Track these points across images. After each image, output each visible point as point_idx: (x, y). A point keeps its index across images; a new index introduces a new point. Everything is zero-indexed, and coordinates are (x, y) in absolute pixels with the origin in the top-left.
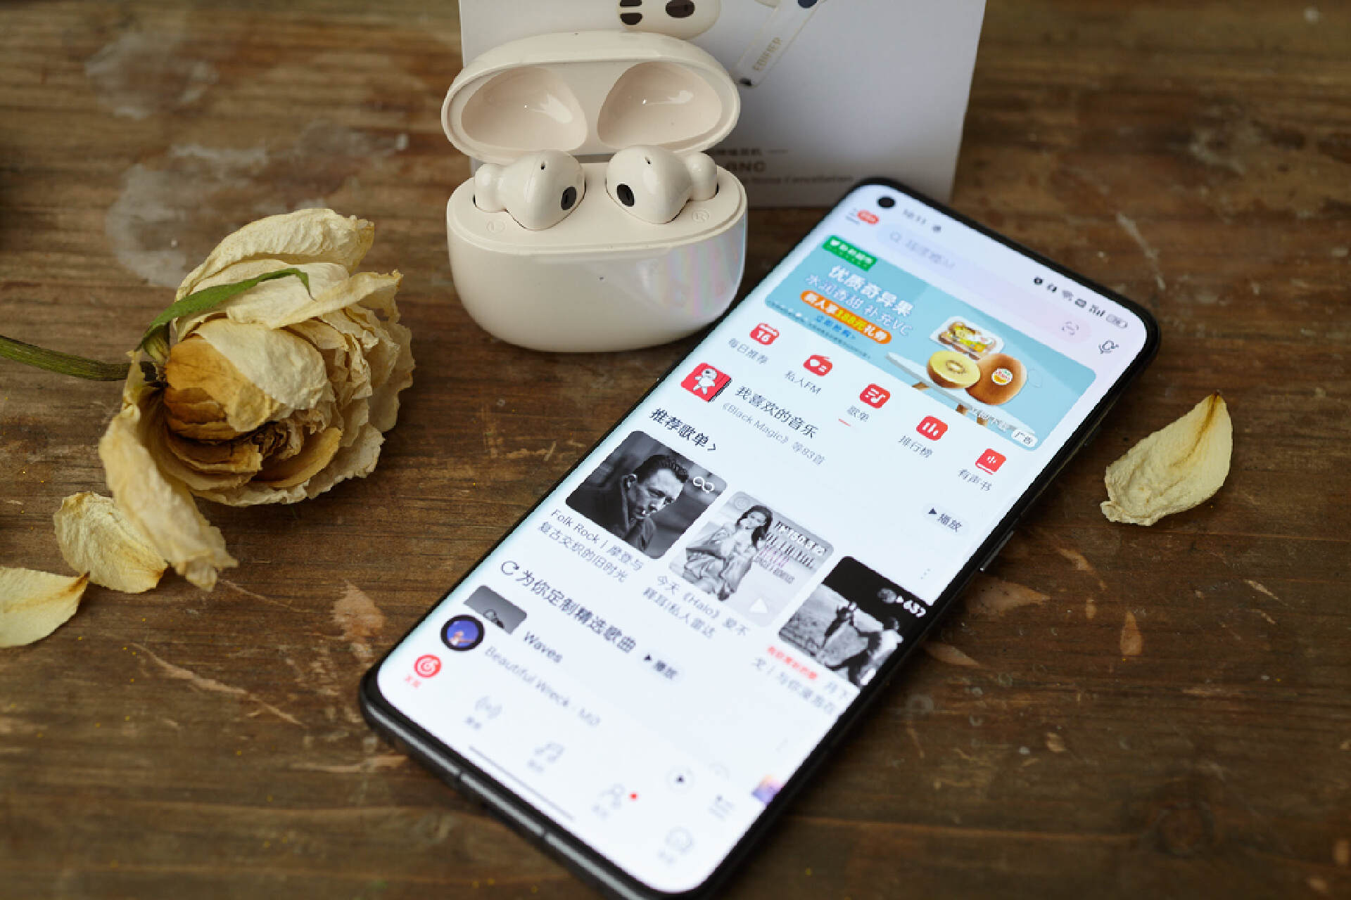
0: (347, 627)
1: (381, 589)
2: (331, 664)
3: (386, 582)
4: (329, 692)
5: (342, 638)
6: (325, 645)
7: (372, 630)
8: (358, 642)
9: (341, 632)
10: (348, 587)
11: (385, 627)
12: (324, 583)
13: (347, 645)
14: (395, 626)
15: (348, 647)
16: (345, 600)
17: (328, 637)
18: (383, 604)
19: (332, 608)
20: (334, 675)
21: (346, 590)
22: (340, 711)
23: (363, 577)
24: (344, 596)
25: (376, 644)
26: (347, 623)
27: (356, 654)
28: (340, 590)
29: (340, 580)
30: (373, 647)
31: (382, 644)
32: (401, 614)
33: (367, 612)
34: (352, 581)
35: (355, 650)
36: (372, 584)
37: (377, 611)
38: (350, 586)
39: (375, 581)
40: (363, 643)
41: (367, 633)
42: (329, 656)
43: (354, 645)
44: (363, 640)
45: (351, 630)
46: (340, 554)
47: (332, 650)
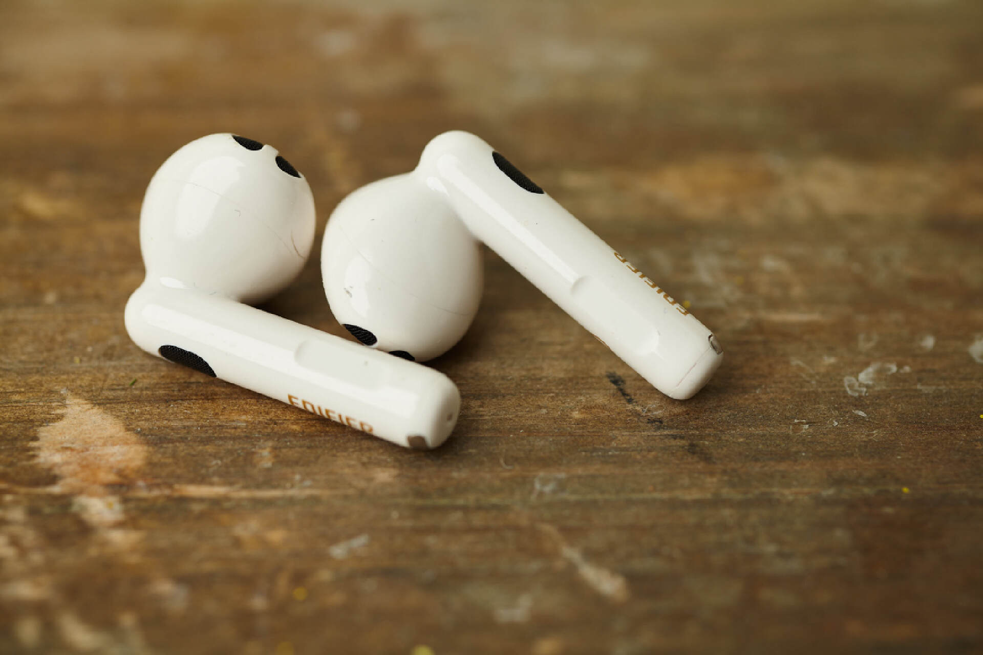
0: (65, 470)
1: (138, 400)
2: (29, 537)
3: (147, 389)
4: (25, 590)
5: (56, 489)
6: (16, 503)
7: (120, 473)
8: (91, 495)
9: (53, 479)
10: (67, 402)
11: (150, 464)
12: (16, 397)
13: (64, 502)
14: (170, 460)
15: (69, 505)
16: (59, 425)
17: (23, 490)
18: (144, 424)
19: (35, 438)
20: (37, 558)
21: (65, 406)
22: (49, 627)
23: (100, 384)
24: (60, 417)
25: (131, 494)
26: (67, 463)
27: (85, 516)
28: (50, 408)
29: (50, 392)
30: (125, 501)
31: (143, 493)
32: (183, 440)
33: (111, 441)
34: (76, 393)
35: (84, 508)
36: (119, 393)
37: (132, 437)
38: (71, 401)
39: (123, 389)
40: (101, 496)
41: (112, 478)
42: (25, 524)
43: (83, 500)
44: (101, 490)
45: (74, 474)
46: (49, 350)
47: (33, 512)
